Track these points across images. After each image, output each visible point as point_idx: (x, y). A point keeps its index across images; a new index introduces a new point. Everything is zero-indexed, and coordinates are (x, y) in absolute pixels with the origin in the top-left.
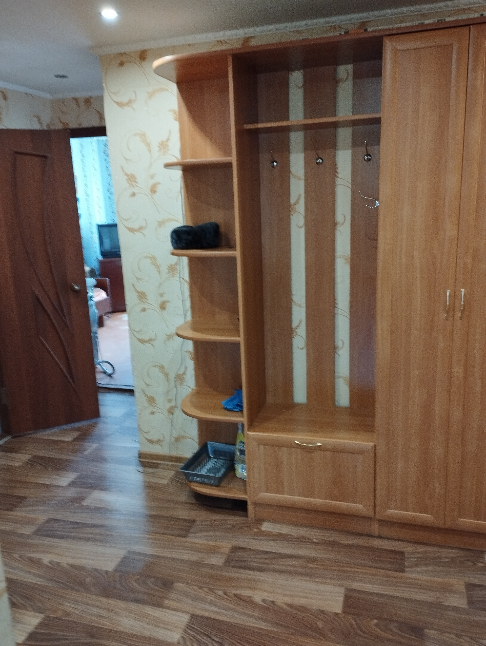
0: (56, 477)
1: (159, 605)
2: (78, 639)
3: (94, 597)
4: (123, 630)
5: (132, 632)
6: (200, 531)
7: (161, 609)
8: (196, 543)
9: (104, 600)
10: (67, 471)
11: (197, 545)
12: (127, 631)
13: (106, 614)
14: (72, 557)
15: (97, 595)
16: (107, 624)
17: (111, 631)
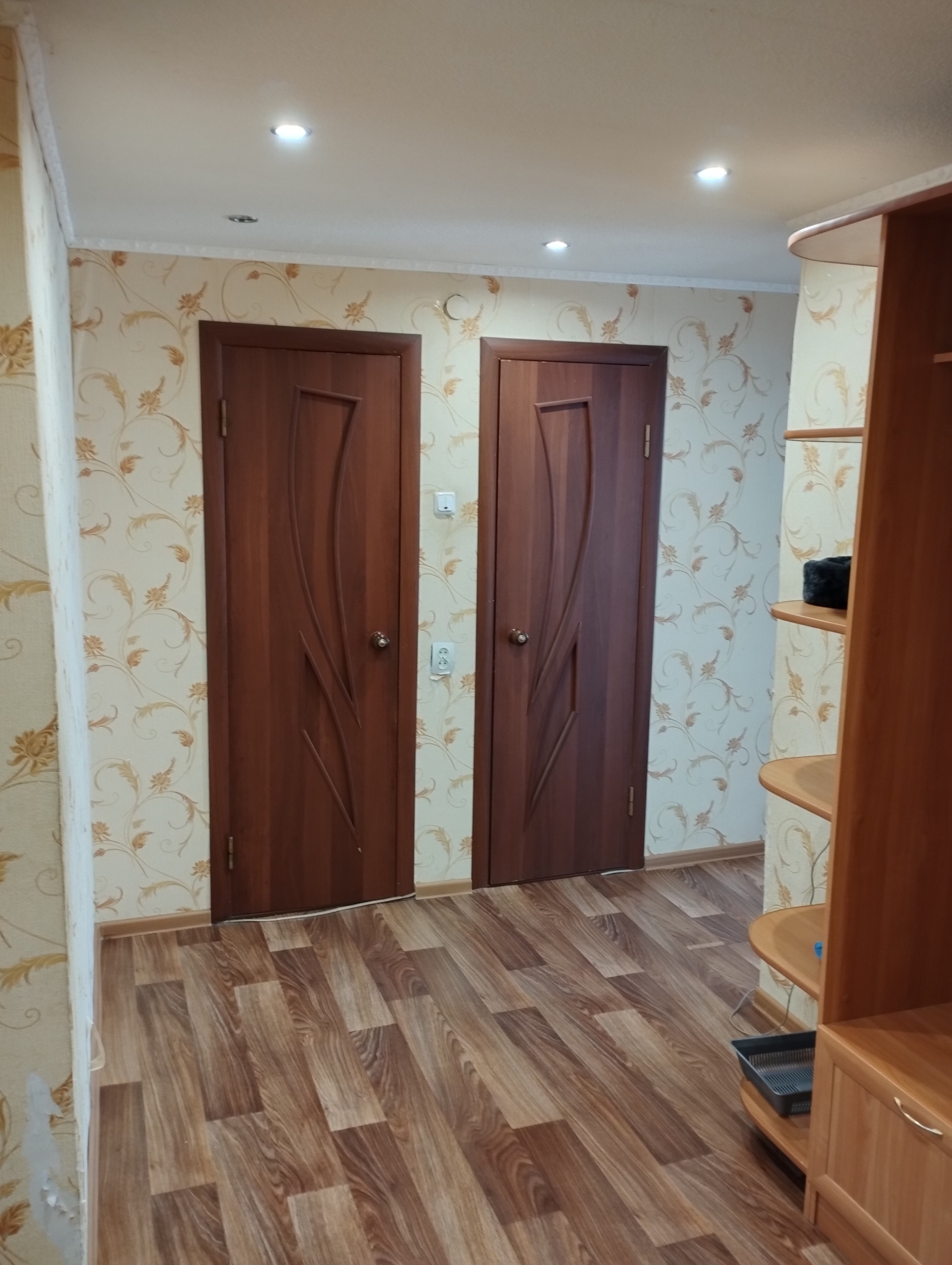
0: (610, 958)
1: (504, 1220)
2: (378, 1177)
3: (454, 1143)
4: (429, 1211)
5: (434, 1223)
6: (695, 1173)
7: (500, 1228)
8: (663, 1184)
9: (459, 1156)
10: (633, 958)
11: (662, 1188)
12: (431, 1215)
13: (438, 1175)
14: (495, 1076)
15: (459, 1143)
16: (423, 1187)
17: (417, 1200)
